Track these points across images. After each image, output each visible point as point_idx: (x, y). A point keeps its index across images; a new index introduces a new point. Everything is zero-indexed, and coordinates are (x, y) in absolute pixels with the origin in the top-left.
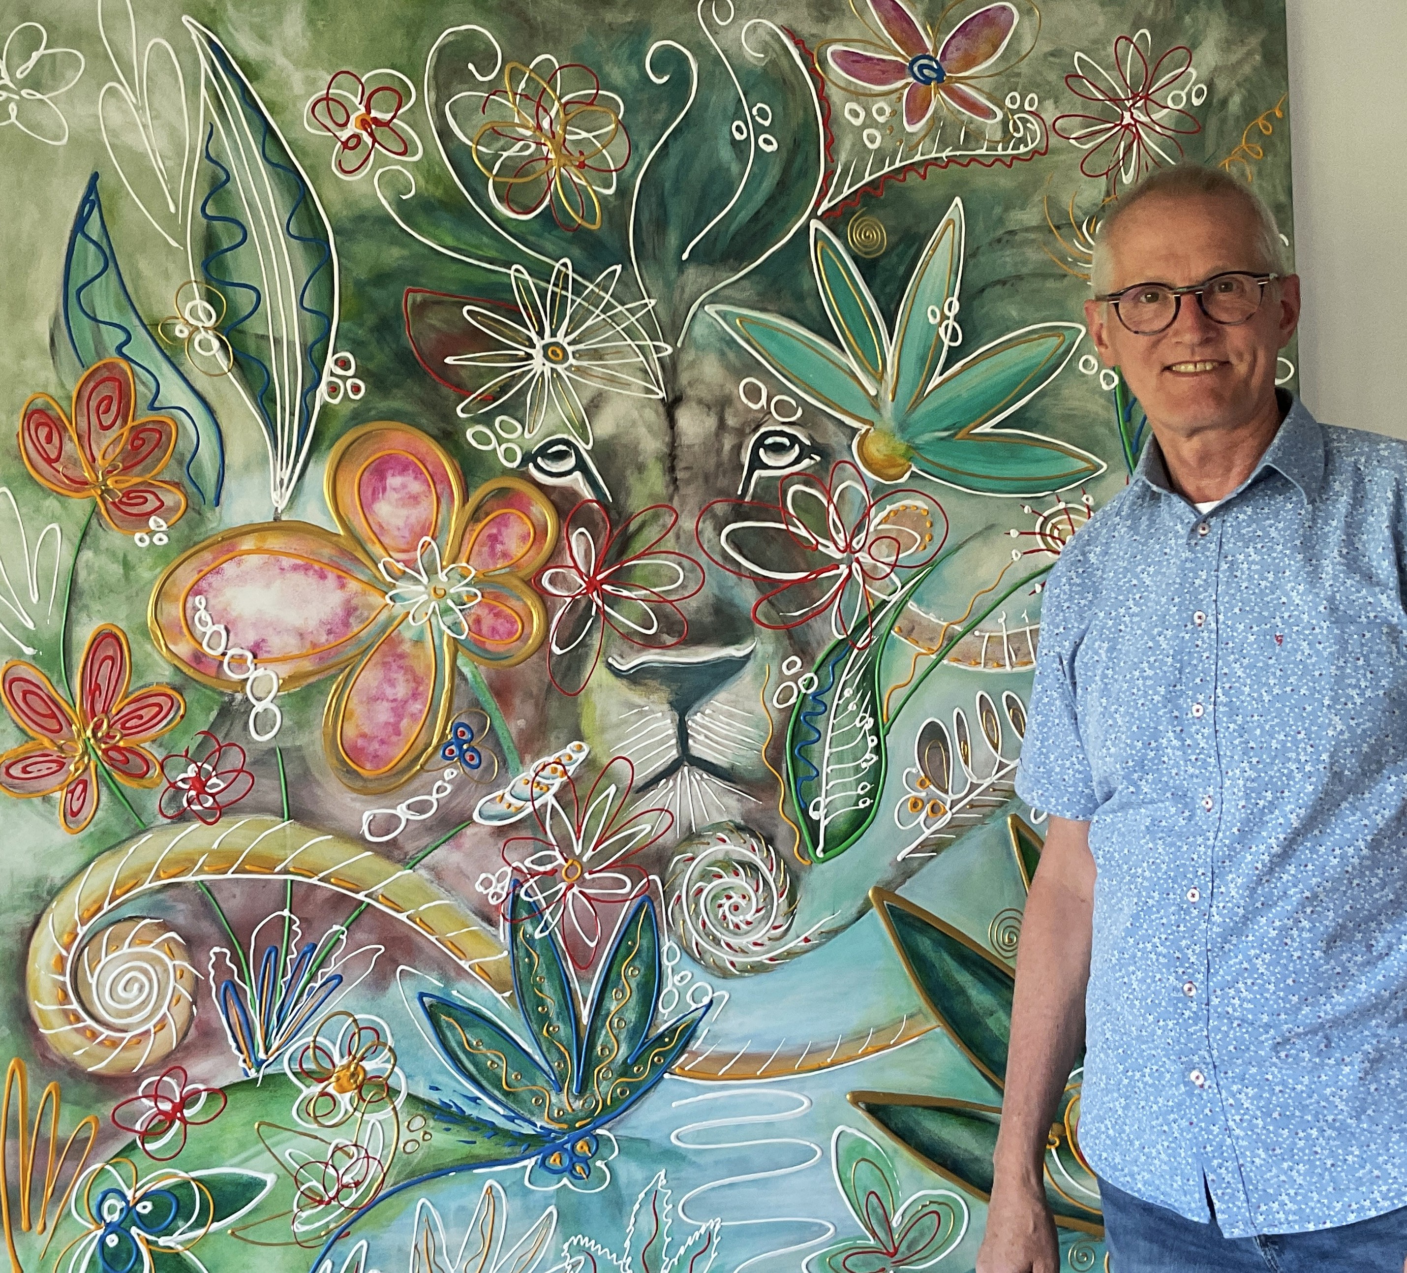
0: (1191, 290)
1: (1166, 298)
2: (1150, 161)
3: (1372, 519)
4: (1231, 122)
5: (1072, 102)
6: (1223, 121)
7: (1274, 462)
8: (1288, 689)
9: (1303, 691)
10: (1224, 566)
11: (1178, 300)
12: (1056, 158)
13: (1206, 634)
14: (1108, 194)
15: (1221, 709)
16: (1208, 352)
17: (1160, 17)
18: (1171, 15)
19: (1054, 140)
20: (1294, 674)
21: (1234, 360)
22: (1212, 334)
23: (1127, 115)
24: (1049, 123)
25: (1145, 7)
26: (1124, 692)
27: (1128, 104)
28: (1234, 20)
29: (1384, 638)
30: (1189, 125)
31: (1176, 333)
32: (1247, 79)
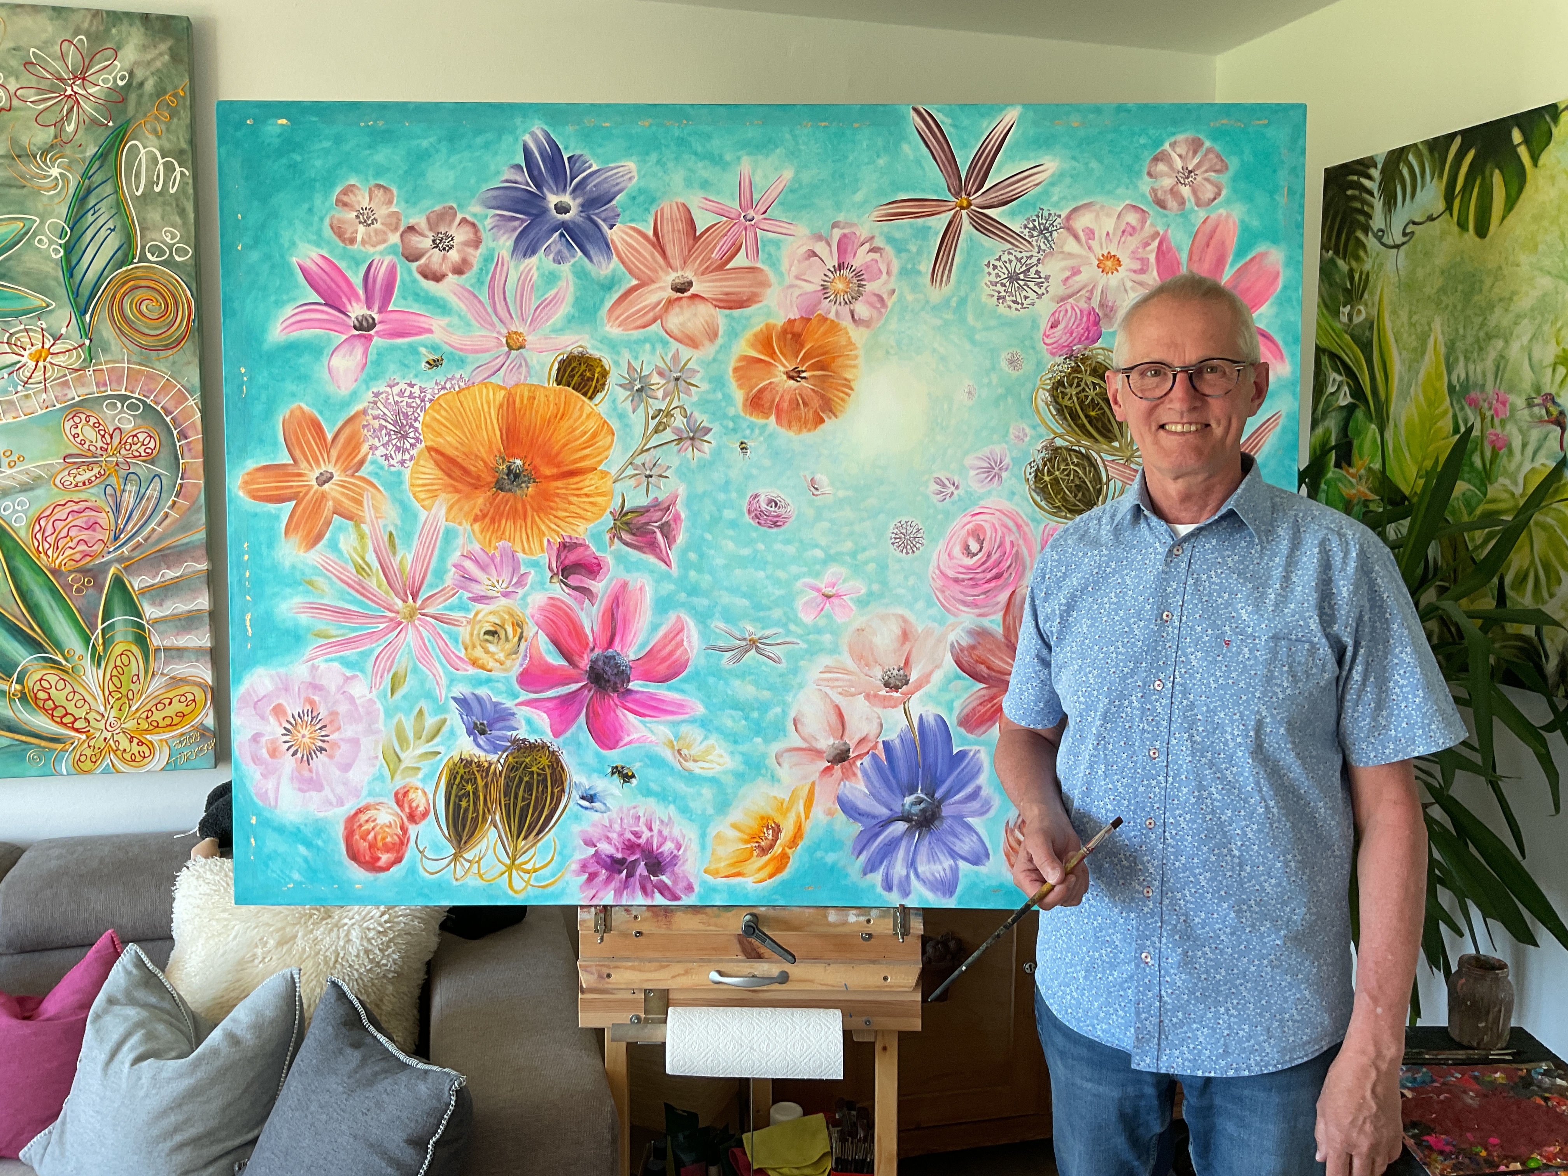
0: (1185, 370)
1: (1165, 374)
2: (86, 119)
3: (1305, 559)
4: (146, 98)
5: (27, 79)
6: (140, 96)
7: (1236, 506)
8: (1230, 682)
9: (1241, 685)
10: (1191, 581)
11: (1175, 376)
12: (17, 114)
13: (1170, 629)
14: (56, 137)
15: (1177, 687)
16: (1195, 416)
17: (94, 28)
18: (102, 28)
19: (15, 102)
20: (1236, 671)
21: (1214, 425)
22: (1198, 404)
23: (69, 89)
24: (12, 91)
25: (83, 22)
26: (1100, 660)
27: (70, 82)
28: (149, 33)
29: (1305, 652)
30: (115, 97)
31: (1171, 401)
32: (158, 70)
